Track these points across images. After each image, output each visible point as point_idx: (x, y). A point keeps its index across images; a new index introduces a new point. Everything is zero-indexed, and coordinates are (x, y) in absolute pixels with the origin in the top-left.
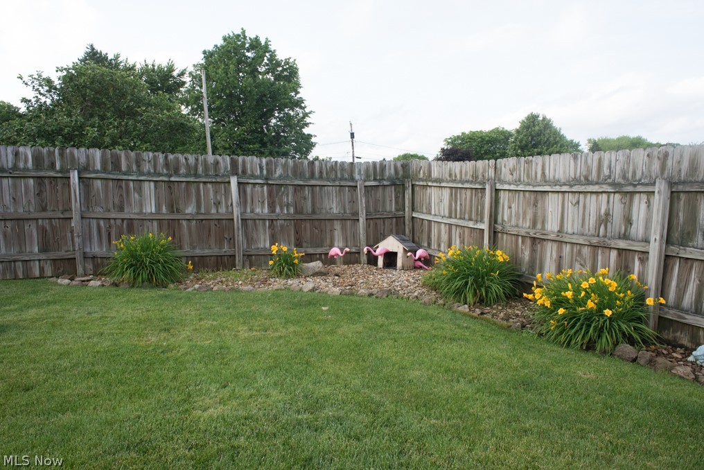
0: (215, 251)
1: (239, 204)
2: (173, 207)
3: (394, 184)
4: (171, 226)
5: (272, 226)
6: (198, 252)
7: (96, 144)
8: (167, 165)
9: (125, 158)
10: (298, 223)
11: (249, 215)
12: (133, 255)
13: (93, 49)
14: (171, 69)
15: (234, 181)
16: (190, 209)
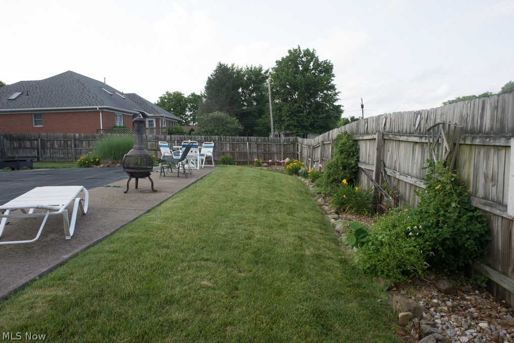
0: (243, 160)
1: (249, 149)
2: (233, 150)
3: (292, 143)
4: (233, 154)
5: (257, 155)
6: (239, 160)
7: (217, 134)
8: (232, 139)
9: (223, 137)
10: (264, 154)
11: (251, 151)
12: (223, 160)
13: (220, 64)
14: (261, 70)
15: (248, 143)
16: (237, 150)
